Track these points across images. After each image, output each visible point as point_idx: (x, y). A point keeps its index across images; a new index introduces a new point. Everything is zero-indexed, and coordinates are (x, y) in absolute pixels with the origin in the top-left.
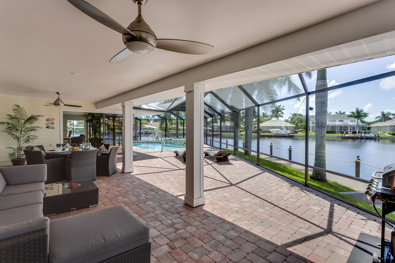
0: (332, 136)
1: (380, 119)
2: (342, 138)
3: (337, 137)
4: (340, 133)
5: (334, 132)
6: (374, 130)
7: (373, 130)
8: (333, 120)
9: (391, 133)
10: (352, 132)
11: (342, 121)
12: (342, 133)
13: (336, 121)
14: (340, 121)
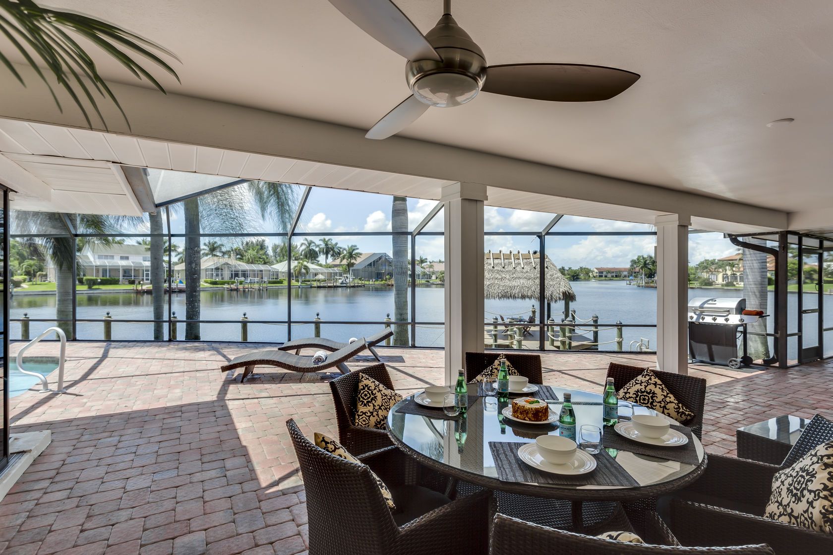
0: (114, 290)
1: (181, 257)
2: (137, 292)
3: (125, 291)
4: (127, 283)
5: (115, 282)
6: (178, 277)
7: (177, 275)
8: (107, 256)
9: (209, 282)
10: (149, 281)
11: (127, 258)
12: (132, 282)
13: (115, 257)
14: (122, 258)
